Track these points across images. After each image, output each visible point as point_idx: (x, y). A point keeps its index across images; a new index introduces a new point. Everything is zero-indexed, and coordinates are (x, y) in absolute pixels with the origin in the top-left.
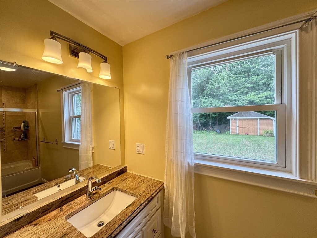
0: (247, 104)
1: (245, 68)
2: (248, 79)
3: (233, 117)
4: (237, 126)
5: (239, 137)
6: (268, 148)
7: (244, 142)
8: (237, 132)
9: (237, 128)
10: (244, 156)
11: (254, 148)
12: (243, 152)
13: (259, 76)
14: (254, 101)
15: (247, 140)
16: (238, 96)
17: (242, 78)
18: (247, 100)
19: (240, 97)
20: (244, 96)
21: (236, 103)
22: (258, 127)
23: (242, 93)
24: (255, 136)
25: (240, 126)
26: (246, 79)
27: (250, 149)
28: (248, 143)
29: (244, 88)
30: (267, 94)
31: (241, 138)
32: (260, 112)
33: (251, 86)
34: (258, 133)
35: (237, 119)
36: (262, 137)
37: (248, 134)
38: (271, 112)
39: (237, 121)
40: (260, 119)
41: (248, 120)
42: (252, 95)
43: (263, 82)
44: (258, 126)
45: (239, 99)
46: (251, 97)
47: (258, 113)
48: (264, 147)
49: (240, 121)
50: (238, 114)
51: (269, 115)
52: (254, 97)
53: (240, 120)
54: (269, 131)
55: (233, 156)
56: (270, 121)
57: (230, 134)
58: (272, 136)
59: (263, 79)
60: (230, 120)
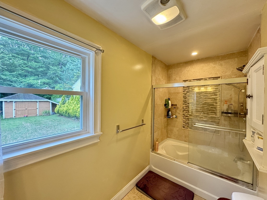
0: (26, 87)
1: (24, 50)
2: (27, 63)
3: (8, 99)
4: (14, 108)
5: (16, 121)
6: (48, 125)
7: (23, 125)
8: (14, 115)
9: (14, 111)
10: (26, 138)
11: (35, 128)
12: (24, 134)
13: (39, 64)
14: (34, 84)
15: (27, 122)
16: (14, 77)
17: (20, 59)
18: (26, 83)
19: (18, 78)
20: (22, 78)
21: (12, 83)
22: (37, 109)
23: (20, 75)
24: (35, 117)
25: (17, 109)
26: (25, 62)
27: (31, 130)
28: (29, 124)
29: (22, 70)
30: (45, 81)
31: (19, 121)
32: (39, 95)
33: (30, 70)
34: (38, 114)
35: (14, 102)
36: (41, 117)
37: (27, 116)
38: (48, 96)
39: (14, 104)
40: (39, 101)
41: (27, 102)
42: (31, 79)
43: (42, 70)
44: (38, 107)
45: (16, 80)
46: (30, 81)
47: (37, 96)
48: (44, 125)
49: (17, 104)
50: (15, 96)
51: (47, 98)
52: (33, 81)
53: (17, 102)
54: (47, 111)
55: (11, 142)
56: (48, 103)
57: (2, 119)
58: (49, 115)
59: (42, 67)
60: (3, 103)
